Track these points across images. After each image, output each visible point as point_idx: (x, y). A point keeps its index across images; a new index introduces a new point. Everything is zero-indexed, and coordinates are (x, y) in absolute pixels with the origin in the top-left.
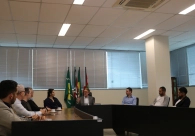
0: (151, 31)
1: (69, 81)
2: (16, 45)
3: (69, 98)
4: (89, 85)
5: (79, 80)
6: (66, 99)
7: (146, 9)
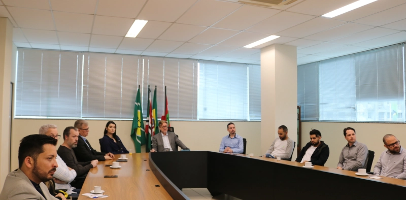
0: (273, 38)
1: (139, 108)
2: (57, 47)
3: (139, 134)
4: (170, 115)
5: (155, 106)
6: (133, 135)
7: (274, 6)
